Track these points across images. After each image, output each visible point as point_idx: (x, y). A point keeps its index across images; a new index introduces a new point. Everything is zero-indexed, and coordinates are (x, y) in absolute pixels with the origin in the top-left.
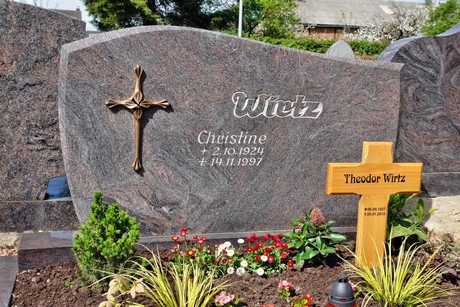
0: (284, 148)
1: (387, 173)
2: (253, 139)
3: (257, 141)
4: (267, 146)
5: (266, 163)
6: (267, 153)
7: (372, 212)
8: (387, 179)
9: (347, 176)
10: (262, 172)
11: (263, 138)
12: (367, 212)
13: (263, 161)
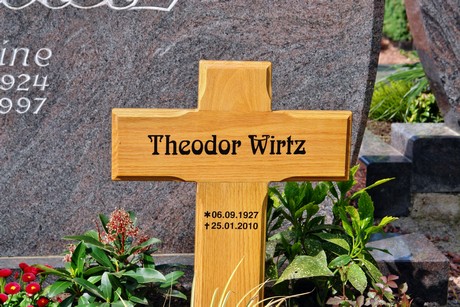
0: (95, 75)
1: (259, 132)
2: (20, 56)
3: (31, 59)
4: (54, 72)
5: (54, 110)
6: (56, 87)
7: (223, 221)
8: (257, 146)
9: (155, 139)
10: (48, 128)
11: (44, 54)
12: (210, 220)
13: (48, 104)
